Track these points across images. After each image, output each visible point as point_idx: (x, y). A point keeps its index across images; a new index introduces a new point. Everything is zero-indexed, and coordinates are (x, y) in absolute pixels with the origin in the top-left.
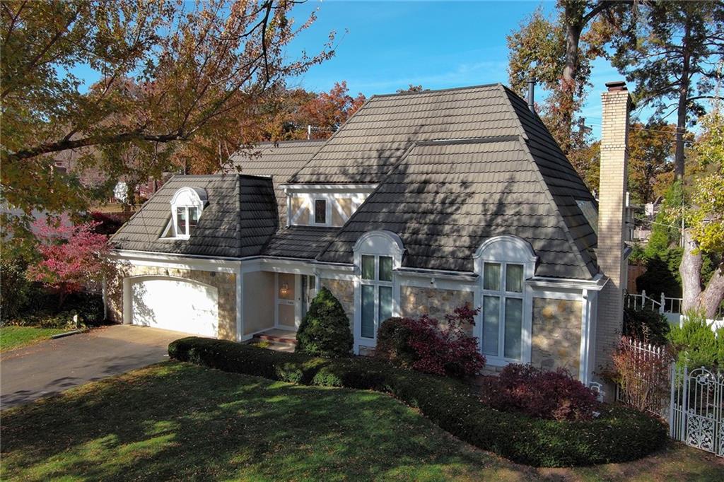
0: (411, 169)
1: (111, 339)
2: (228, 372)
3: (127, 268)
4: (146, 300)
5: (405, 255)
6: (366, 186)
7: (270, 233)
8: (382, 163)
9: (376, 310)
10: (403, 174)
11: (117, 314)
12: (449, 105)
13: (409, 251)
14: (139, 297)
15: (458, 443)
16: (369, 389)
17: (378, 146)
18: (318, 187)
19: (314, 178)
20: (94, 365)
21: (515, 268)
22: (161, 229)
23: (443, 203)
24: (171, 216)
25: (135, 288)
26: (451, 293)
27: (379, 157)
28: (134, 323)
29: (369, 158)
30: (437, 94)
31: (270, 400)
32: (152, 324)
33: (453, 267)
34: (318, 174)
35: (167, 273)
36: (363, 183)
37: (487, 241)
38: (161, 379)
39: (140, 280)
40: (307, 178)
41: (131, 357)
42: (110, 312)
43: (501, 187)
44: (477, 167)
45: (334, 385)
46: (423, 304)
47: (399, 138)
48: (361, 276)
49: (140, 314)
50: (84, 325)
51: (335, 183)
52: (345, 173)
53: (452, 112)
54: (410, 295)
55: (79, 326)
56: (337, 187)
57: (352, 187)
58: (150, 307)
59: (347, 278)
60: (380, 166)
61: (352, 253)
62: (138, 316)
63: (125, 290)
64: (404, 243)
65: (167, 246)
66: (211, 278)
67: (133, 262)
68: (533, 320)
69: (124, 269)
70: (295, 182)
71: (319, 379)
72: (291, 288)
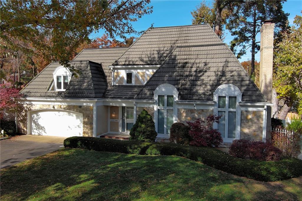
0: (178, 57)
1: (25, 141)
2: (100, 151)
3: (30, 106)
4: (41, 122)
5: (179, 94)
6: (154, 66)
7: (105, 88)
8: (159, 56)
9: (165, 120)
10: (174, 59)
11: (24, 130)
12: (186, 32)
13: (182, 93)
14: (36, 121)
15: (227, 174)
16: (172, 155)
17: (157, 49)
18: (130, 66)
19: (127, 63)
20: (24, 152)
21: (233, 98)
22: (48, 86)
23: (196, 71)
24: (53, 80)
25: (34, 116)
26: (203, 110)
27: (158, 54)
28: (33, 133)
29: (153, 54)
30: (180, 27)
31: (130, 162)
32: (44, 134)
33: (203, 99)
34: (129, 61)
35: (54, 107)
36: (152, 64)
37: (218, 87)
38: (67, 156)
39: (37, 112)
40: (123, 63)
41: (42, 148)
42: (19, 129)
43: (222, 64)
44: (210, 56)
45: (155, 154)
46: (189, 116)
47: (167, 45)
48: (158, 105)
49: (36, 129)
50: (7, 135)
51: (138, 65)
52: (142, 61)
53: (188, 35)
54: (183, 113)
55: (4, 136)
56: (139, 66)
57: (148, 66)
58: (42, 125)
59: (151, 106)
60: (159, 58)
61: (153, 94)
62: (35, 130)
63: (28, 117)
64: (178, 89)
65: (54, 94)
66: (79, 109)
67: (33, 103)
68: (241, 121)
69: (28, 106)
70: (117, 65)
71: (148, 152)
72: (117, 113)
